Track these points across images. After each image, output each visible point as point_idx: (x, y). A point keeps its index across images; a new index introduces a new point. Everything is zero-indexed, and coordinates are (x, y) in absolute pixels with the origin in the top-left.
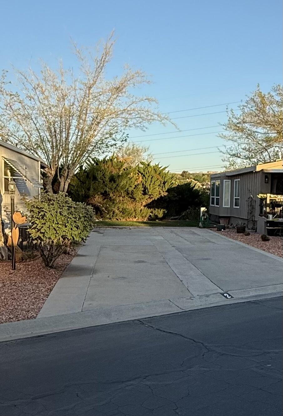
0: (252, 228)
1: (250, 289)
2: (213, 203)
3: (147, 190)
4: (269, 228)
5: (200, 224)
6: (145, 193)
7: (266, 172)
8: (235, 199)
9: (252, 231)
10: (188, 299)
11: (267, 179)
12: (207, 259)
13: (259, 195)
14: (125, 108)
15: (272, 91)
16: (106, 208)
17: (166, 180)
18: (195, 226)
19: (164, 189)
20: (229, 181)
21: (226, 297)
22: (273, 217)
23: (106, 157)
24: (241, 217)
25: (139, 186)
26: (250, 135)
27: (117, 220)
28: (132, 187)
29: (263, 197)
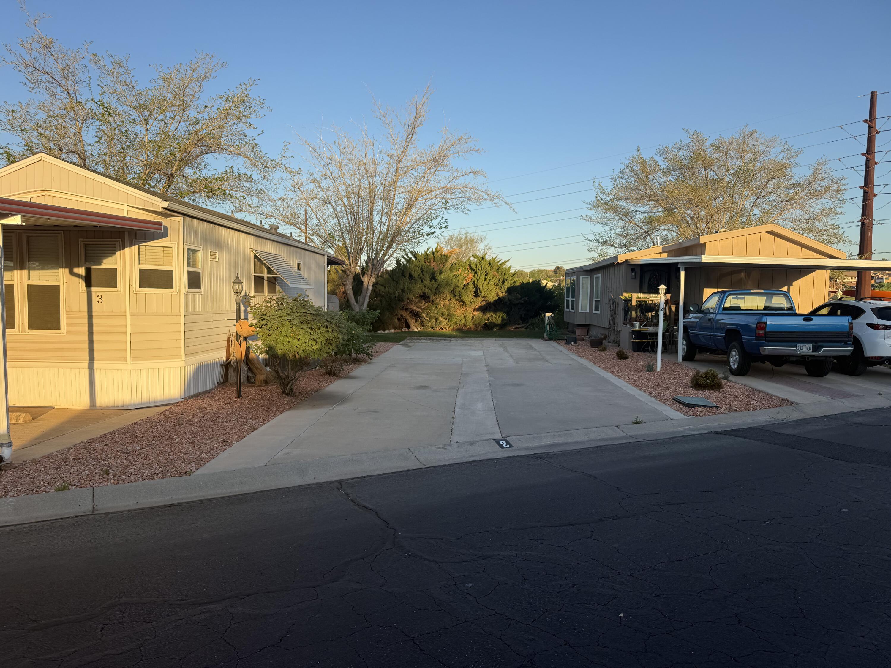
0: (614, 341)
1: (545, 434)
2: (568, 308)
3: (479, 291)
4: (634, 341)
5: (545, 336)
6: (477, 294)
7: (632, 263)
8: (596, 301)
9: (614, 344)
10: (439, 448)
11: (633, 274)
12: (518, 385)
13: (622, 295)
14: (445, 186)
15: (657, 155)
16: (427, 314)
17: (506, 278)
18: (539, 338)
19: (503, 289)
20: (588, 278)
21: (501, 446)
22: (641, 325)
23: (428, 250)
24: (601, 326)
25: (469, 286)
26: (627, 215)
27: (442, 329)
28: (459, 287)
29: (628, 298)
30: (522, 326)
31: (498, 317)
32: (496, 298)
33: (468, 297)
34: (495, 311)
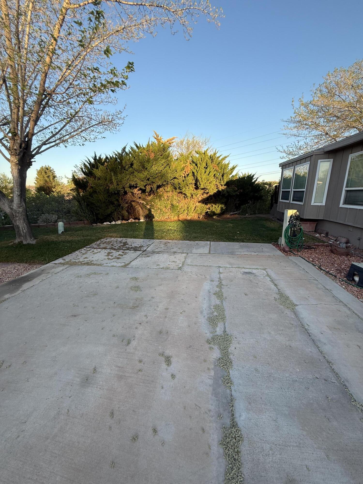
30: (236, 212)
31: (217, 207)
32: (215, 191)
33: (190, 190)
34: (215, 203)
